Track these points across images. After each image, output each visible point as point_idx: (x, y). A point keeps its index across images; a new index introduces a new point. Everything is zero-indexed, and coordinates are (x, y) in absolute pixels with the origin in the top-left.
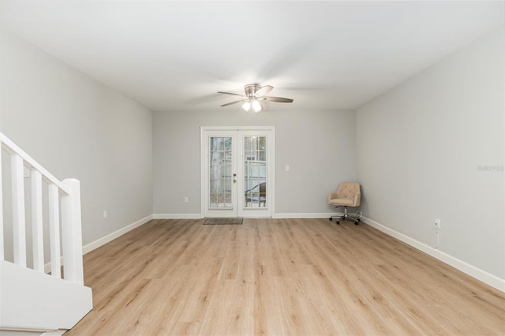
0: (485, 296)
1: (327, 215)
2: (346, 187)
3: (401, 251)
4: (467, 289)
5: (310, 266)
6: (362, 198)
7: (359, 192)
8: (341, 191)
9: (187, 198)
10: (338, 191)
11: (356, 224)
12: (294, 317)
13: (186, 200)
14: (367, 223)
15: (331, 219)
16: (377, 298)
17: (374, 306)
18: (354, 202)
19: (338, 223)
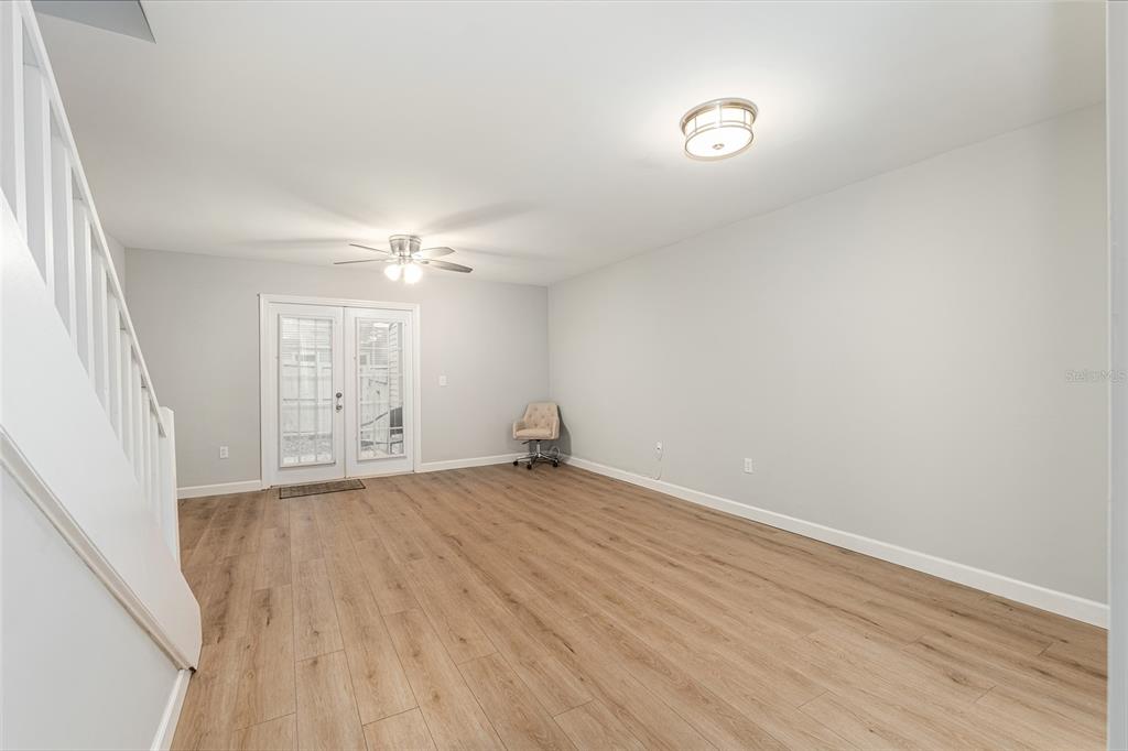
0: (706, 516)
1: (508, 458)
2: (536, 409)
3: (621, 490)
4: (691, 514)
5: (521, 524)
6: (562, 428)
7: (557, 418)
8: (530, 416)
9: (226, 448)
10: (526, 417)
11: (555, 465)
12: (535, 574)
13: (225, 452)
14: (569, 463)
15: (516, 463)
16: (613, 538)
17: (613, 545)
18: (552, 433)
19: (529, 467)
